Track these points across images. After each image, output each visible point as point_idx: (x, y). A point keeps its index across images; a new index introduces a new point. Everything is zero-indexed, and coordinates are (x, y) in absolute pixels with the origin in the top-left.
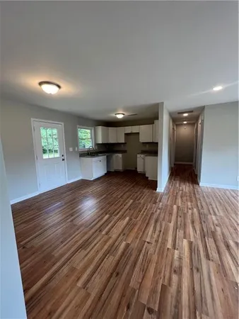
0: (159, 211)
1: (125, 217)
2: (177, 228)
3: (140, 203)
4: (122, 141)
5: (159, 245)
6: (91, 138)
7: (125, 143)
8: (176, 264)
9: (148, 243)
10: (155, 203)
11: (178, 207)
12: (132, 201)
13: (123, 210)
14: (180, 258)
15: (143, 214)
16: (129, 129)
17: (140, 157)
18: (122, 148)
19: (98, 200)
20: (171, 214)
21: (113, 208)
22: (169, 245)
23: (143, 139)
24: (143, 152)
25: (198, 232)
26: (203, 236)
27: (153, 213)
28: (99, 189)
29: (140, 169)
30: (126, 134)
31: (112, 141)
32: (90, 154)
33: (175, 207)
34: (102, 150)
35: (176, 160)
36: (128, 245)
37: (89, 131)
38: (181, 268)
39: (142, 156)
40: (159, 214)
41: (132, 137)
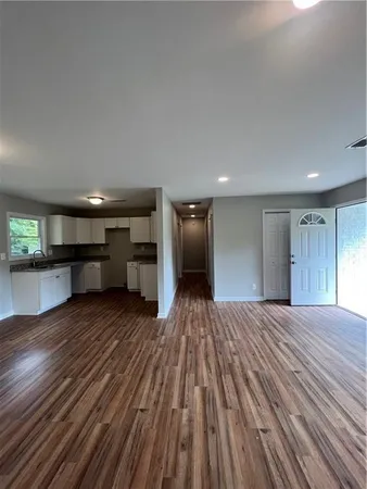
0: (160, 350)
1: (103, 375)
2: (186, 372)
3: (130, 343)
4: (102, 240)
5: (159, 409)
6: (40, 236)
7: (107, 245)
8: (185, 432)
9: (142, 410)
10: (154, 337)
11: (188, 338)
12: (116, 342)
13: (100, 363)
14: (190, 420)
15: (134, 362)
16: (112, 223)
17: (131, 266)
18: (102, 252)
19: (49, 353)
20: (177, 351)
21: (80, 362)
22: (175, 405)
23: (135, 237)
24: (137, 258)
25: (213, 370)
26: (219, 375)
27: (151, 356)
28: (53, 331)
29: (131, 286)
30: (109, 231)
31: (81, 240)
32: (36, 264)
33: (183, 338)
34: (61, 257)
35: (184, 267)
36: (106, 428)
37: (36, 222)
38: (191, 436)
39: (135, 264)
40: (161, 355)
41: (118, 234)
